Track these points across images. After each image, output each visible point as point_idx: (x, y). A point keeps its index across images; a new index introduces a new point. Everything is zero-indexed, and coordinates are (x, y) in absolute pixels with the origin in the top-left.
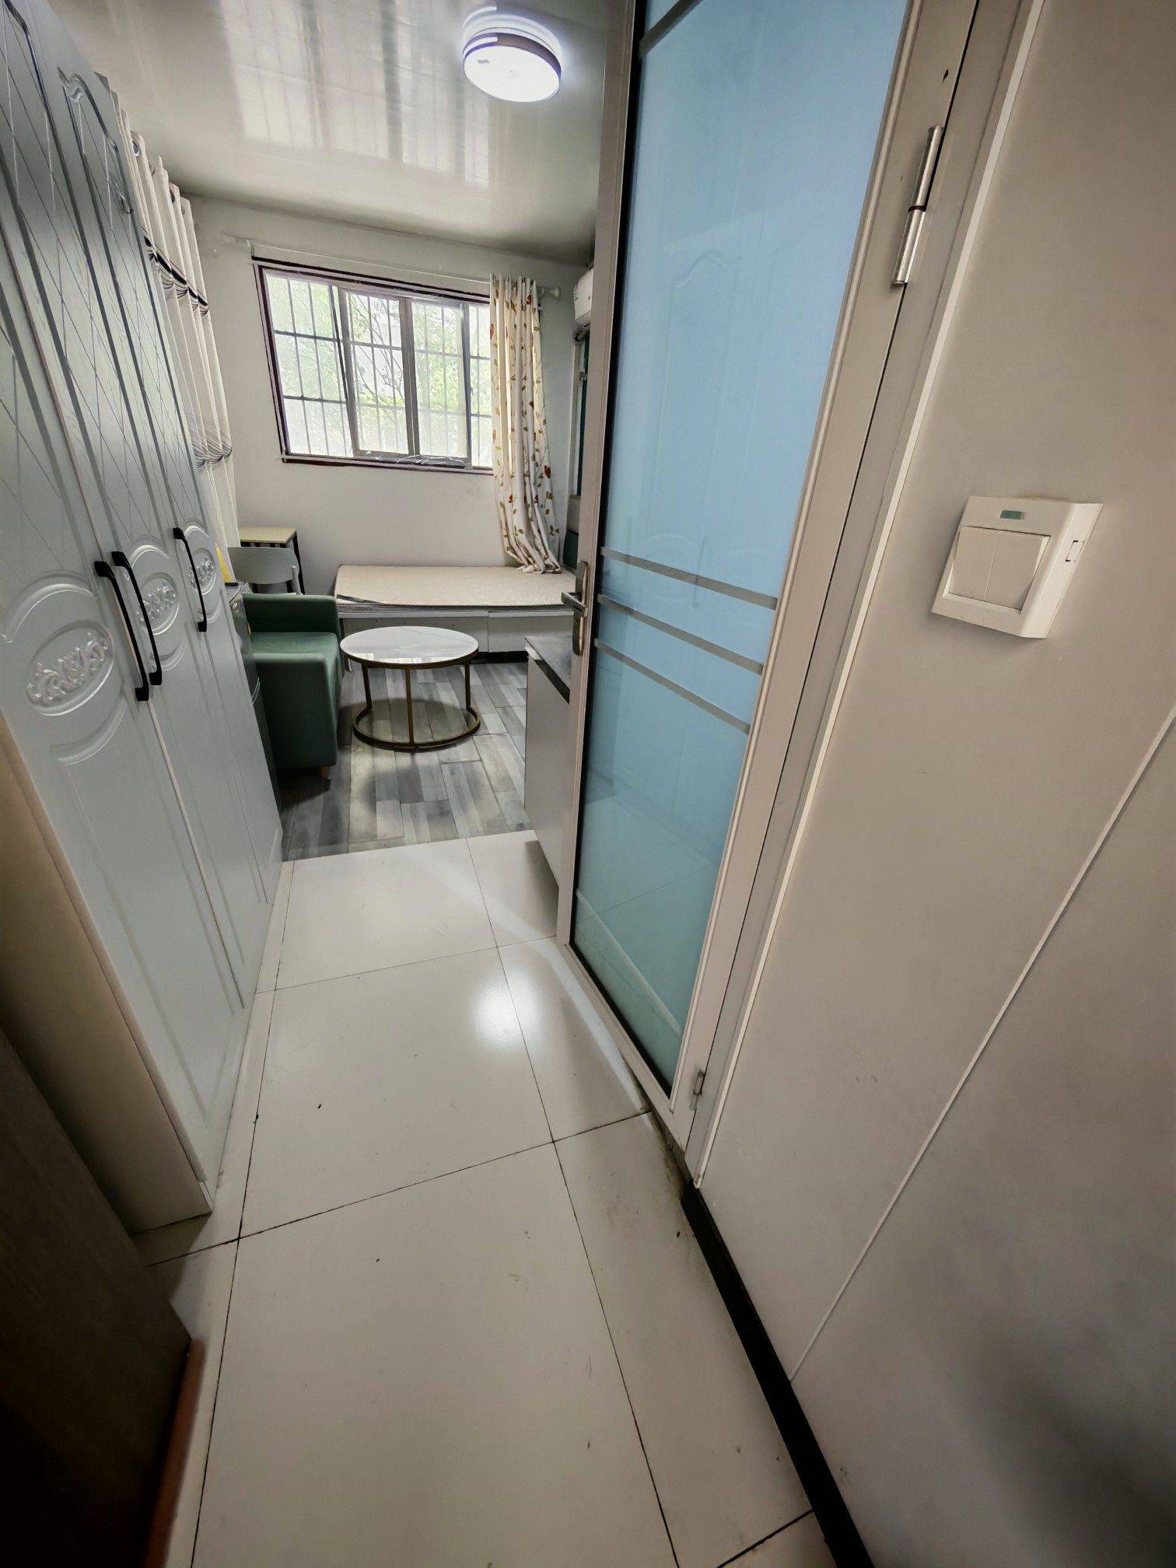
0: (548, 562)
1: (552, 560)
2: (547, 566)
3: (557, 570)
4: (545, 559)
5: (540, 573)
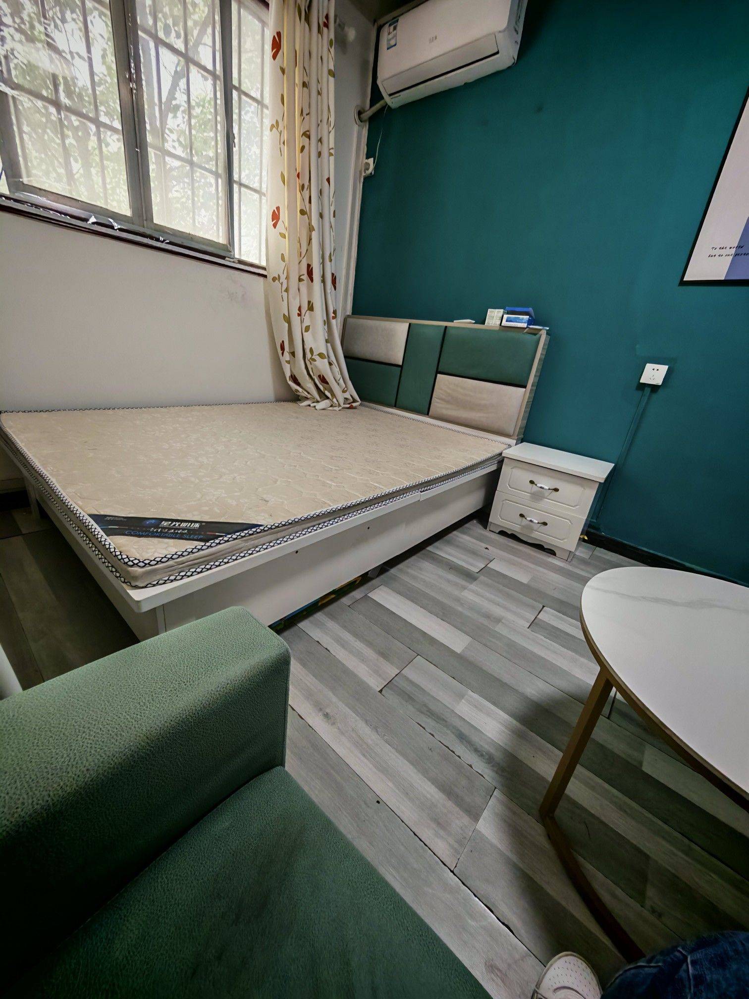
0: (347, 395)
1: (350, 393)
2: (346, 401)
3: (356, 405)
4: (344, 391)
5: (338, 409)
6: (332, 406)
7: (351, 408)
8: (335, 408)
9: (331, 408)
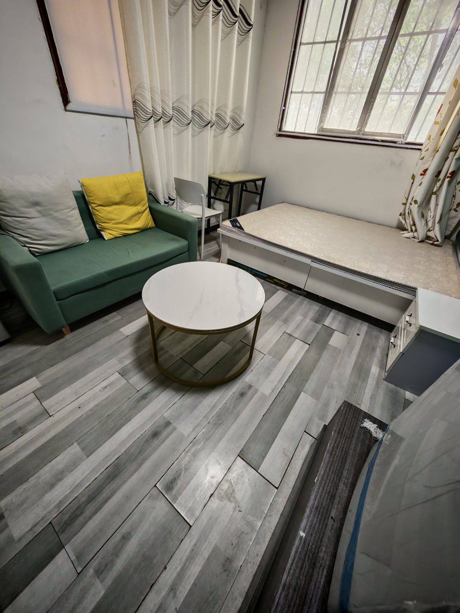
0: (431, 234)
1: (436, 233)
2: (428, 238)
3: (436, 243)
4: (429, 230)
5: (417, 240)
6: (414, 237)
7: (432, 244)
8: (415, 240)
9: (413, 239)
